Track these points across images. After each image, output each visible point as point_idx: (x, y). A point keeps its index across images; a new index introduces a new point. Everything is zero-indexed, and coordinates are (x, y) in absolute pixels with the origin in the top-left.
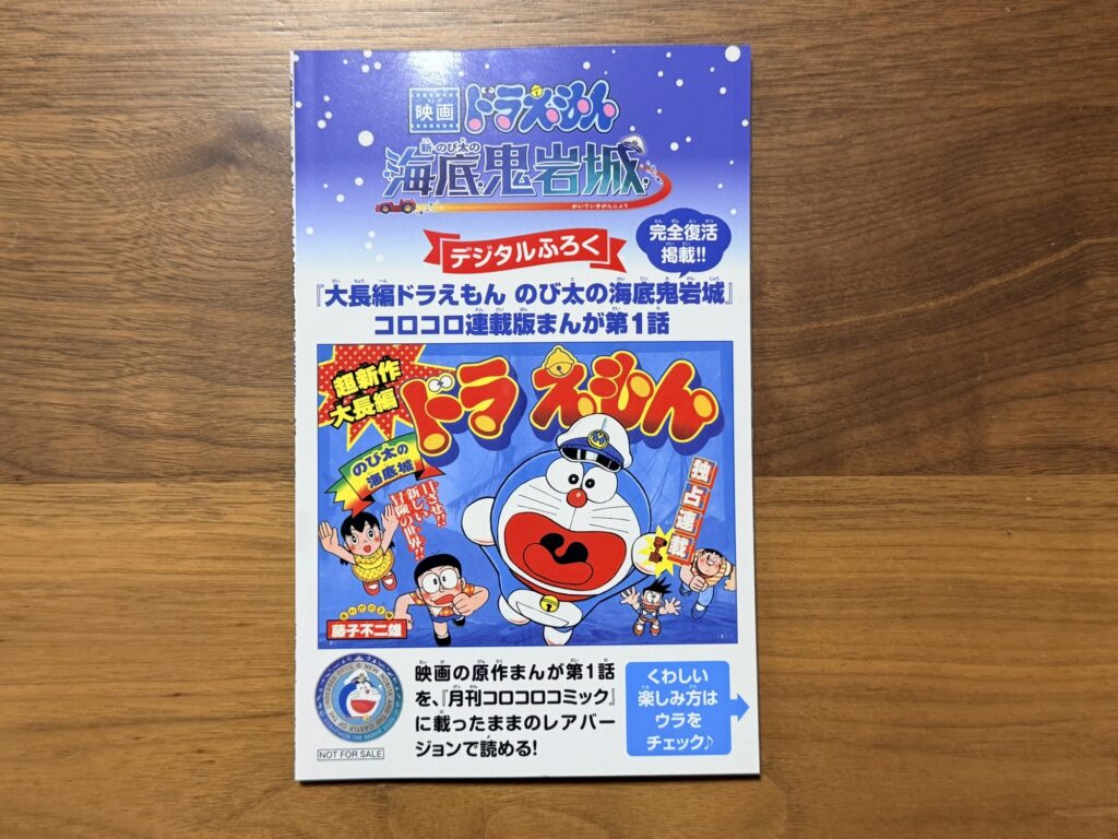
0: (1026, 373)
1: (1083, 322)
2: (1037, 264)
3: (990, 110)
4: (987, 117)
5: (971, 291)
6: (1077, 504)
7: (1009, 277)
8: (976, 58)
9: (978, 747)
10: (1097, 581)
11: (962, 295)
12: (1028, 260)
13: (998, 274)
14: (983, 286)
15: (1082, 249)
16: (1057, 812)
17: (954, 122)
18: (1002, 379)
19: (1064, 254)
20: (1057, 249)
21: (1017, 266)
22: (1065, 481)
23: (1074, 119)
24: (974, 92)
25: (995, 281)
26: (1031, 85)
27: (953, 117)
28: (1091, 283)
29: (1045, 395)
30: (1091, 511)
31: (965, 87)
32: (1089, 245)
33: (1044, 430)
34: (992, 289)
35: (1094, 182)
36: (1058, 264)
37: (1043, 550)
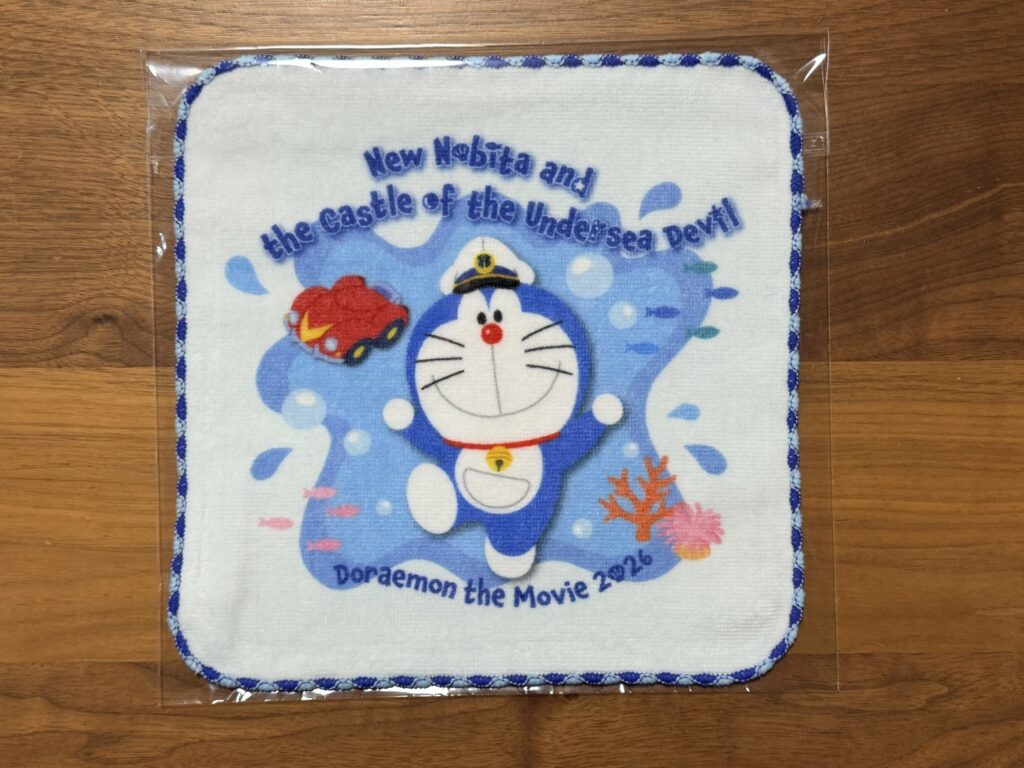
0: (959, 284)
1: (1001, 246)
2: (967, 203)
3: (931, 87)
4: (930, 91)
5: (916, 223)
6: (995, 383)
7: (946, 212)
8: (921, 47)
9: (919, 563)
10: (1008, 440)
11: (911, 225)
12: (960, 200)
13: (938, 210)
14: (925, 219)
15: (1001, 191)
16: (980, 612)
17: (905, 95)
18: (941, 288)
19: (986, 195)
20: (982, 191)
21: (952, 204)
22: (987, 365)
23: (995, 93)
24: (921, 73)
25: (935, 216)
26: (964, 67)
27: (905, 92)
28: (1007, 217)
29: (972, 301)
30: (1007, 387)
31: (913, 69)
32: (1006, 188)
33: (971, 327)
34: (932, 222)
35: (1010, 140)
36: (982, 202)
37: (970, 416)
